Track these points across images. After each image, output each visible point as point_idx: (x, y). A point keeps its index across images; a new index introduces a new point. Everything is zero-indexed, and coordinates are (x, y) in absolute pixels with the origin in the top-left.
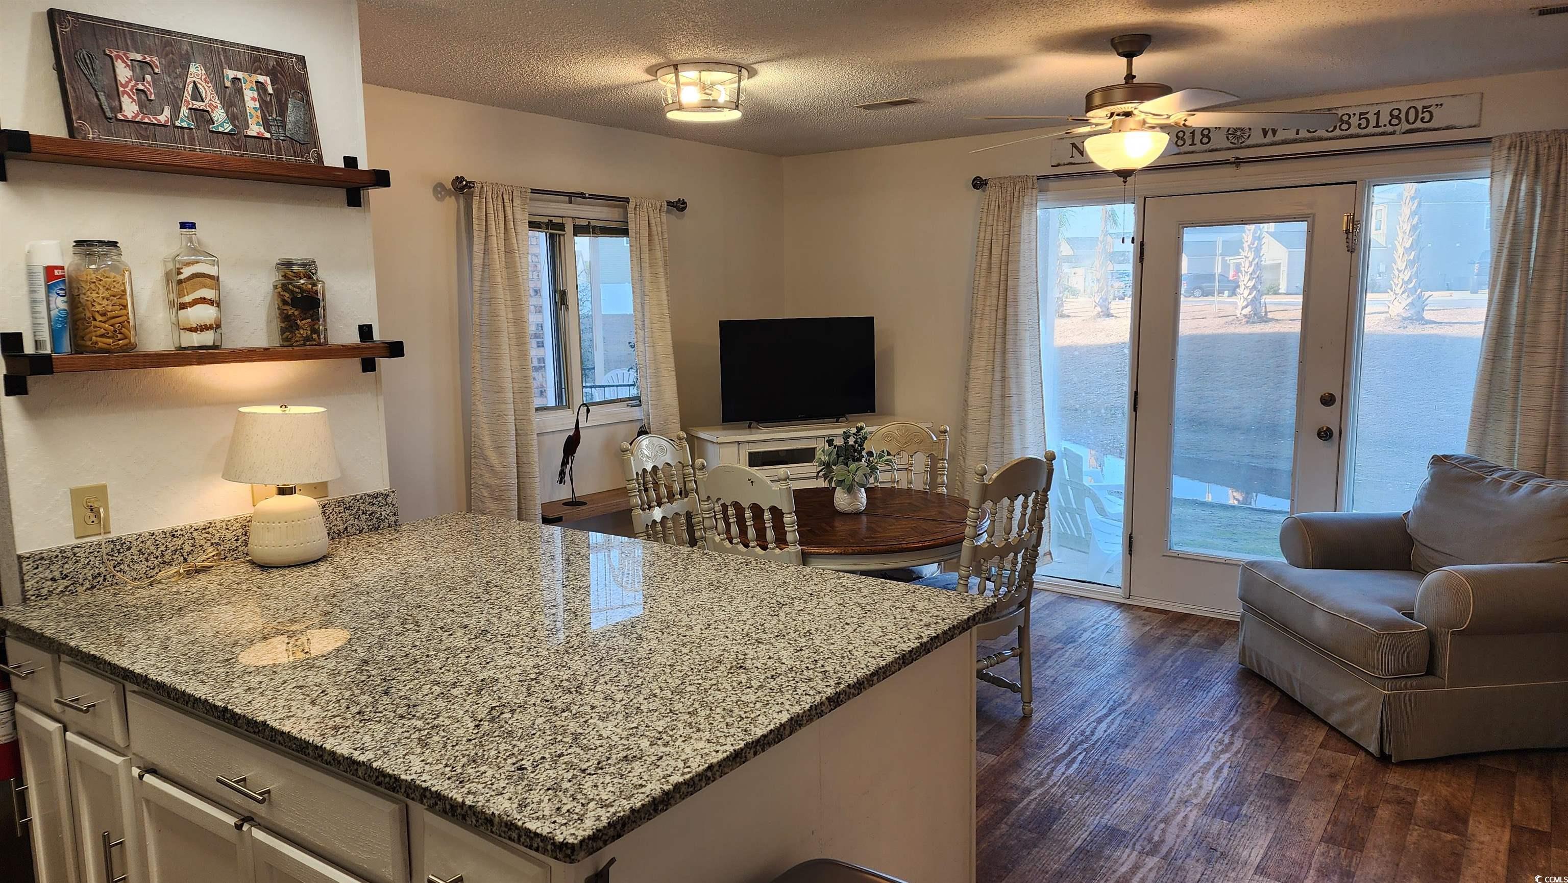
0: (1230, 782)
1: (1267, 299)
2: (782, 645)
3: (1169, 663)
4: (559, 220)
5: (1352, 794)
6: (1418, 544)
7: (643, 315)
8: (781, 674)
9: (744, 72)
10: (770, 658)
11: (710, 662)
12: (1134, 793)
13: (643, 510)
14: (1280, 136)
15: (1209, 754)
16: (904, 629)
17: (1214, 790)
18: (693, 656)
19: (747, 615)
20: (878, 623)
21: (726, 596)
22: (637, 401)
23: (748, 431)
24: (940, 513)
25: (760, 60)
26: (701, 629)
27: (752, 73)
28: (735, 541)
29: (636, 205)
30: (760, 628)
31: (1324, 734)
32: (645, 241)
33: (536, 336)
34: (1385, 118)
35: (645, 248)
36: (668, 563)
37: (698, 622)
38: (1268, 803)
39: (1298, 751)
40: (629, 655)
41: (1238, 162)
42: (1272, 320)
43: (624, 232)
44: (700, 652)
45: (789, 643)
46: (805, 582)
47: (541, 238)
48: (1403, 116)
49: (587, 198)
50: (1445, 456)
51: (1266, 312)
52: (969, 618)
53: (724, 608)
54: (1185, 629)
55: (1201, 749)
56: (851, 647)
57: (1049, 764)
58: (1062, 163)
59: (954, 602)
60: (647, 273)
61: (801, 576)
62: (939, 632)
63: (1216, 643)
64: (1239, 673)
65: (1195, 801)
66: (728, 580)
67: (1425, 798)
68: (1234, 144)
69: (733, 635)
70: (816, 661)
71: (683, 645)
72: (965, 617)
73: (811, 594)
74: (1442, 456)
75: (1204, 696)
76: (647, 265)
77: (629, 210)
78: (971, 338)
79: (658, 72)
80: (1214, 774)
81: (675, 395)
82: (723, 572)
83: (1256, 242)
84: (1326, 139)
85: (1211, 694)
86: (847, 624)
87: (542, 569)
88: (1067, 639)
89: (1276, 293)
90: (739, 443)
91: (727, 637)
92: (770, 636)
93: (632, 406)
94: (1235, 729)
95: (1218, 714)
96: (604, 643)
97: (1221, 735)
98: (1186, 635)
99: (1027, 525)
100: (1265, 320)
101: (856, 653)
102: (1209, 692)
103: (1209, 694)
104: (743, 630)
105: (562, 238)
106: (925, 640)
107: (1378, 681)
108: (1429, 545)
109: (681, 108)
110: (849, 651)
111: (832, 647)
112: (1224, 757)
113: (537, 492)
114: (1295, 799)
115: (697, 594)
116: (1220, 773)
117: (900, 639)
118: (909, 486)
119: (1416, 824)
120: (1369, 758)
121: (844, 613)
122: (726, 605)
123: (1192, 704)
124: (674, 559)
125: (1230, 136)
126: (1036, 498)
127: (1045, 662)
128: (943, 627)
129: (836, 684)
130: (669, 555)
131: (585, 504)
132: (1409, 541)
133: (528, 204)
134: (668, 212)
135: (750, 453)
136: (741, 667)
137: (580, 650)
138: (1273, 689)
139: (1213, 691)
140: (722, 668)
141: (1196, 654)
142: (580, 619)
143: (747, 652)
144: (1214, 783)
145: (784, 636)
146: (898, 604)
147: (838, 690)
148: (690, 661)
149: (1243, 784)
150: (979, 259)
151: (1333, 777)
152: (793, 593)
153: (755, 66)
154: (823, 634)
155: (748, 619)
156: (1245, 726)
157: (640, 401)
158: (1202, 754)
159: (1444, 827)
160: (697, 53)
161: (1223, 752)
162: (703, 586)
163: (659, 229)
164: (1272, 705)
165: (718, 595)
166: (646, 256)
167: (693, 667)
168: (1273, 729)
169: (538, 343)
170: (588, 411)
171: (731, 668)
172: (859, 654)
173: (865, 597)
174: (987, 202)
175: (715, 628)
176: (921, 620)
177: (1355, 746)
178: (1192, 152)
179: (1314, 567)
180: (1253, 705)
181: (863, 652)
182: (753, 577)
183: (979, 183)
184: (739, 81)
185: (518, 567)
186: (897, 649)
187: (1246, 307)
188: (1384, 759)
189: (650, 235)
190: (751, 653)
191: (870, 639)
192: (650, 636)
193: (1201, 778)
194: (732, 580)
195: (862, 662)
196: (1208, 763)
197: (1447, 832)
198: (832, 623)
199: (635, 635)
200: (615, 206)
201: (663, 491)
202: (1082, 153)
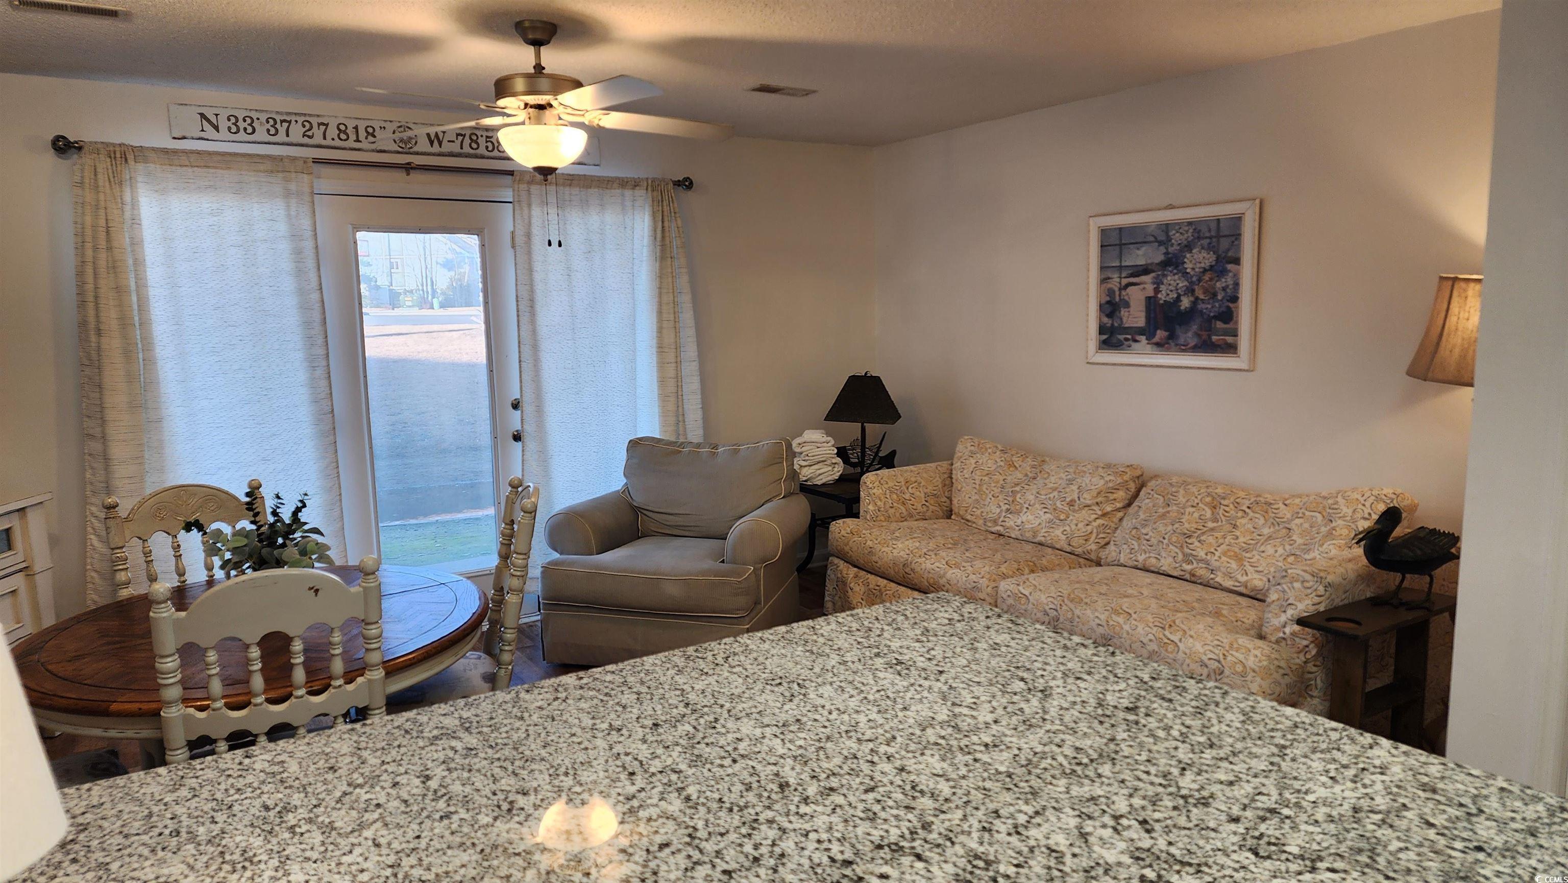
14: (447, 147)
41: (408, 168)
50: (634, 440)
58: (187, 135)
68: (402, 148)
84: (487, 158)
107: (742, 620)
125: (398, 140)
174: (79, 174)
178: (359, 150)
183: (63, 146)
202: (217, 128)
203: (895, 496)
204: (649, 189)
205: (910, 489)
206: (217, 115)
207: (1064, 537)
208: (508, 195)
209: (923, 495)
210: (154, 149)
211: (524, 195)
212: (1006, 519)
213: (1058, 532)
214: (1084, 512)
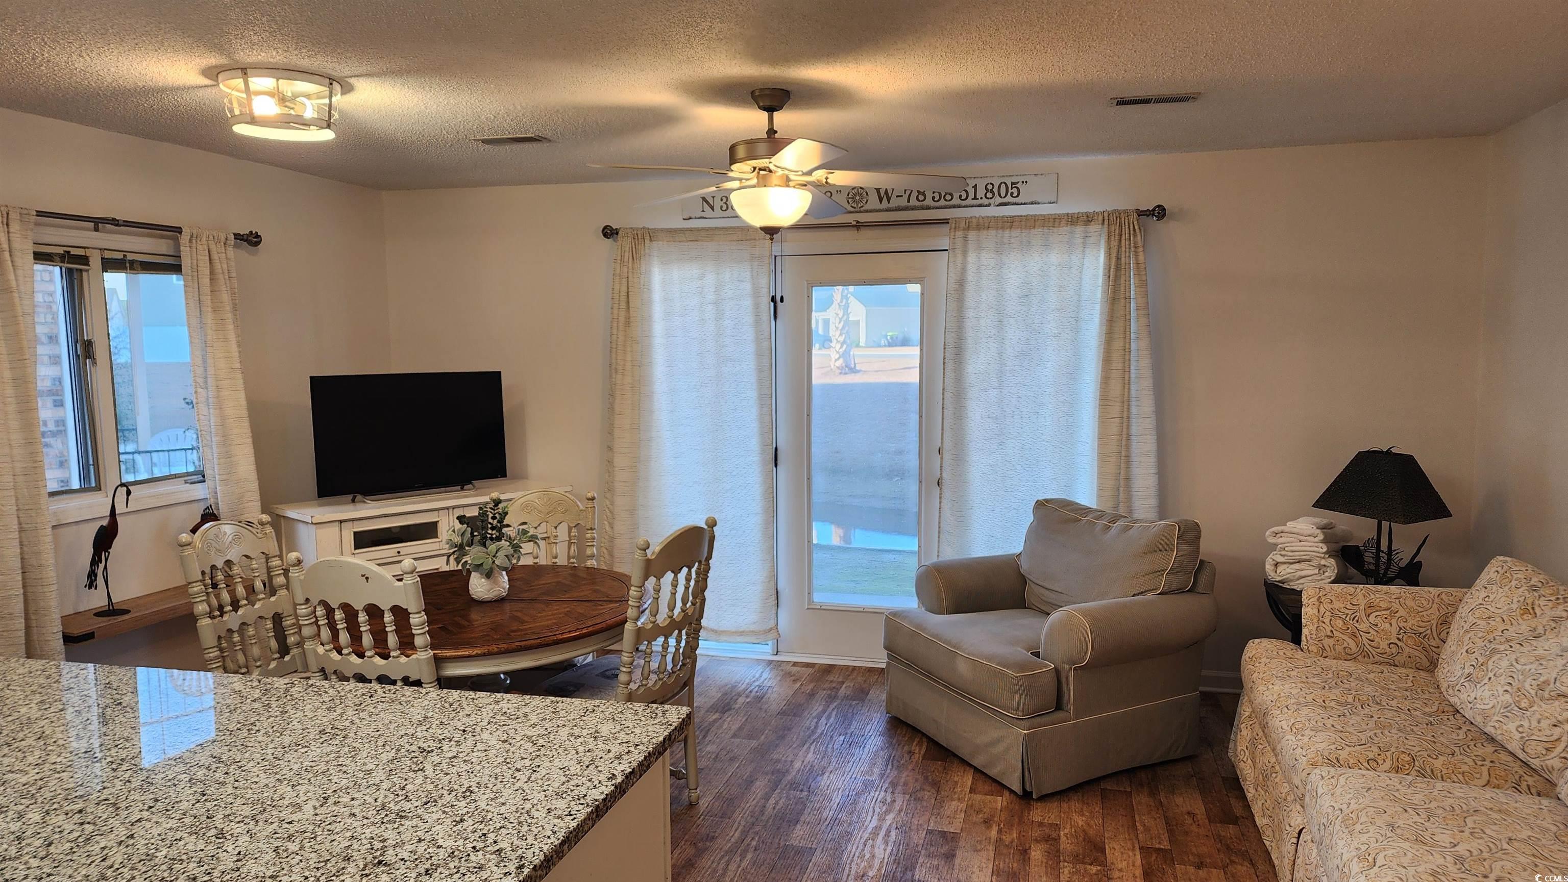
0: (899, 845)
1: (855, 352)
2: (435, 816)
3: (823, 721)
4: (81, 252)
5: (1007, 839)
6: (1030, 583)
7: (206, 371)
8: (438, 866)
9: (336, 86)
10: (420, 840)
11: (333, 861)
12: (812, 875)
13: (213, 617)
14: (895, 202)
15: (876, 817)
16: (591, 768)
17: (886, 857)
18: (306, 855)
19: (380, 775)
20: (557, 762)
21: (347, 749)
22: (200, 476)
23: (351, 506)
24: (595, 591)
25: (356, 73)
26: (315, 808)
27: (347, 89)
28: (345, 651)
29: (192, 236)
30: (400, 793)
31: (971, 778)
32: (206, 281)
33: (51, 393)
34: (981, 192)
35: (206, 289)
36: (256, 705)
37: (309, 793)
38: (936, 863)
39: (953, 800)
40: (206, 867)
41: (858, 226)
42: (858, 371)
43: (176, 269)
44: (317, 847)
45: (444, 812)
46: (453, 714)
47: (55, 272)
48: (996, 190)
49: (120, 226)
50: (1047, 501)
51: (855, 364)
52: (664, 739)
53: (344, 769)
54: (831, 682)
55: (867, 812)
56: (528, 806)
57: (723, 856)
58: (693, 216)
59: (643, 719)
60: (209, 319)
61: (447, 705)
62: (635, 764)
63: (861, 694)
64: (888, 723)
65: (871, 874)
66: (347, 723)
67: (1066, 831)
68: (854, 208)
69: (362, 811)
70: (484, 835)
71: (290, 838)
72: (661, 739)
73: (464, 731)
74: (1044, 500)
75: (861, 752)
76: (210, 309)
77: (182, 242)
78: (612, 395)
79: (220, 76)
80: (883, 838)
81: (253, 467)
82: (339, 711)
83: (844, 301)
84: (933, 208)
85: (866, 750)
86: (518, 770)
87: (61, 736)
88: (724, 708)
89: (858, 346)
90: (341, 522)
91: (354, 815)
92: (416, 804)
93: (192, 483)
94: (893, 785)
95: (876, 771)
96: (164, 853)
97: (883, 793)
98: (834, 688)
99: (691, 598)
100: (853, 370)
101: (536, 814)
102: (864, 747)
103: (865, 749)
104: (376, 800)
105: (85, 274)
106: (619, 779)
107: (1018, 722)
108: (1041, 583)
109: (253, 121)
110: (528, 812)
111: (503, 809)
112: (890, 818)
113: (53, 603)
114: (959, 853)
115: (303, 750)
116: (889, 837)
117: (589, 784)
118: (554, 560)
119: (1065, 861)
120: (1013, 796)
121: (510, 754)
122: (348, 762)
123: (851, 763)
124: (264, 698)
125: (850, 200)
126: (699, 568)
127: (704, 737)
128: (638, 757)
129: (517, 868)
130: (257, 694)
131: (127, 612)
132: (1023, 580)
133: (32, 230)
134: (235, 246)
135: (355, 533)
136: (380, 862)
137: (126, 870)
138: (920, 735)
139: (867, 746)
140: (351, 868)
141: (847, 707)
142: (123, 814)
143: (386, 835)
144: (885, 850)
145: (435, 801)
146: (576, 731)
147: (521, 878)
148: (302, 865)
149: (912, 845)
150: (616, 311)
151: (987, 822)
152: (440, 732)
153: (352, 81)
154: (488, 791)
155: (382, 781)
156: (903, 780)
157: (204, 476)
158: (869, 818)
159: (1087, 860)
160: (275, 57)
161: (887, 812)
162: (312, 736)
163: (225, 266)
164: (922, 752)
165: (334, 748)
166: (207, 299)
167: (307, 874)
168: (926, 778)
169: (55, 401)
170: (129, 493)
171: (365, 866)
172: (540, 814)
173: (534, 726)
174: (619, 252)
175: (335, 803)
176: (609, 751)
177: (999, 786)
179: (949, 612)
180: (906, 755)
181: (545, 811)
182: (382, 714)
183: (609, 233)
184: (330, 97)
185: (21, 735)
186: (588, 799)
187: (839, 359)
188: (1026, 796)
189: (212, 272)
190: (391, 835)
191: (551, 789)
192: (239, 829)
193: (873, 846)
194: (352, 722)
195: (546, 826)
196: (876, 827)
197: (1091, 864)
198: (498, 770)
199: (213, 832)
200: (162, 237)
201: (240, 590)
202: (712, 208)
203: (1339, 623)
204: (1106, 222)
205: (1372, 618)
206: (713, 197)
207: (1517, 736)
208: (945, 243)
209: (1394, 629)
210: (662, 230)
211: (959, 242)
212: (1462, 689)
213: (1512, 726)
214: (1557, 703)
